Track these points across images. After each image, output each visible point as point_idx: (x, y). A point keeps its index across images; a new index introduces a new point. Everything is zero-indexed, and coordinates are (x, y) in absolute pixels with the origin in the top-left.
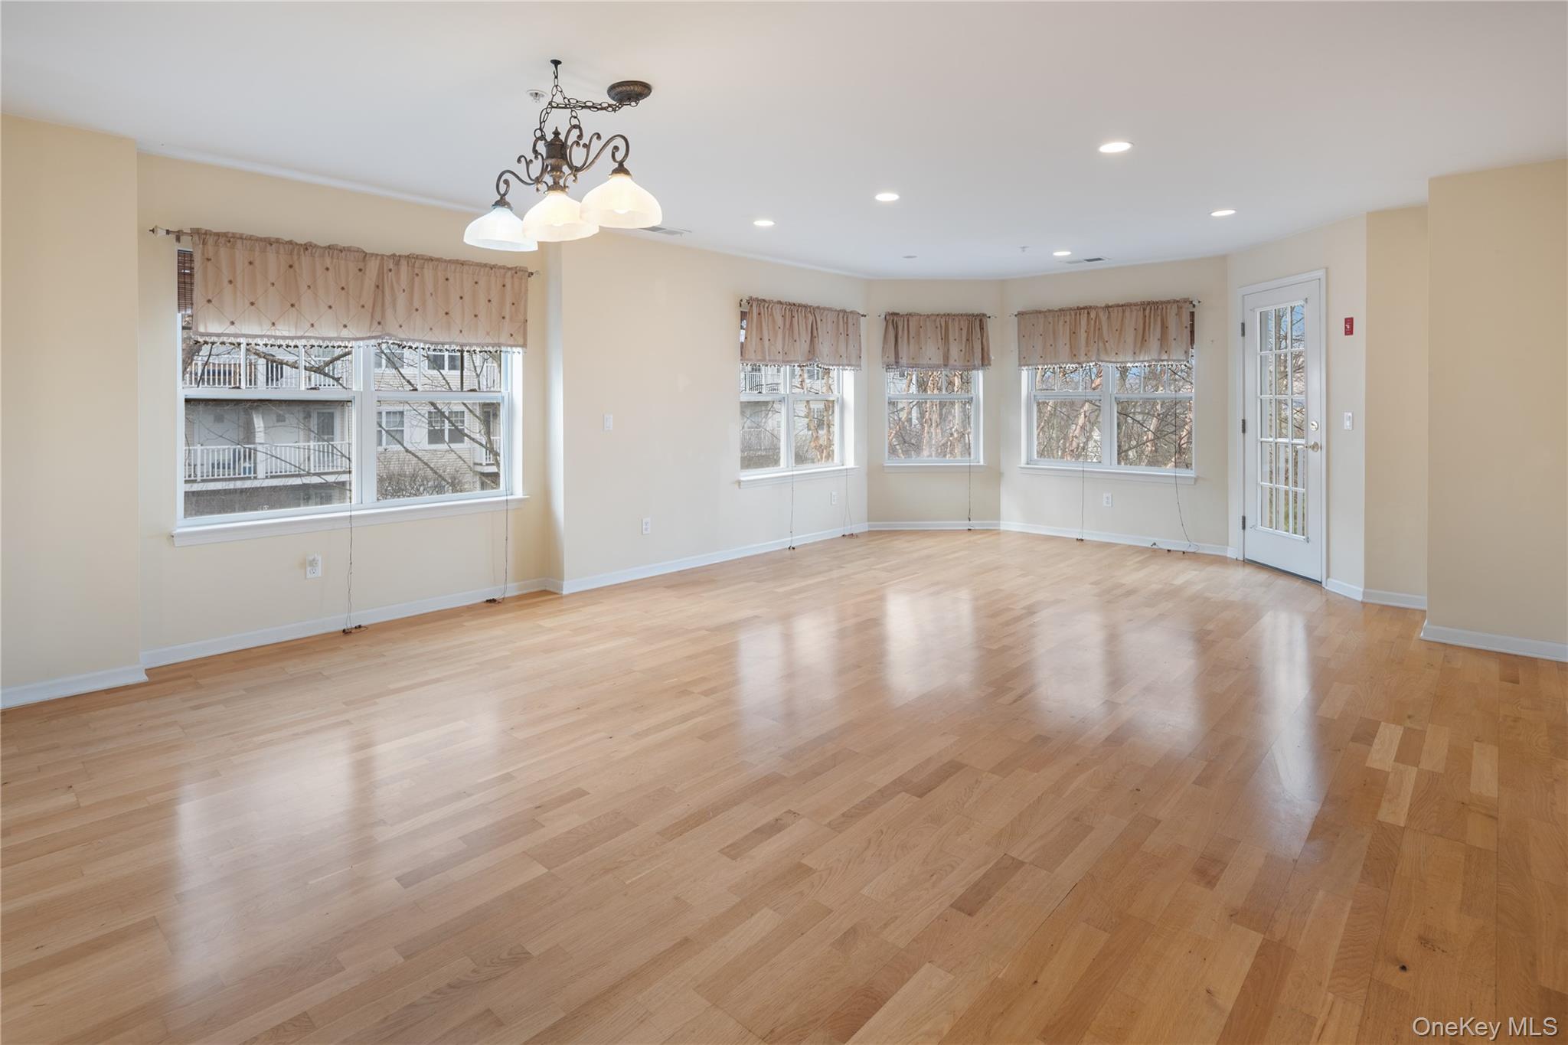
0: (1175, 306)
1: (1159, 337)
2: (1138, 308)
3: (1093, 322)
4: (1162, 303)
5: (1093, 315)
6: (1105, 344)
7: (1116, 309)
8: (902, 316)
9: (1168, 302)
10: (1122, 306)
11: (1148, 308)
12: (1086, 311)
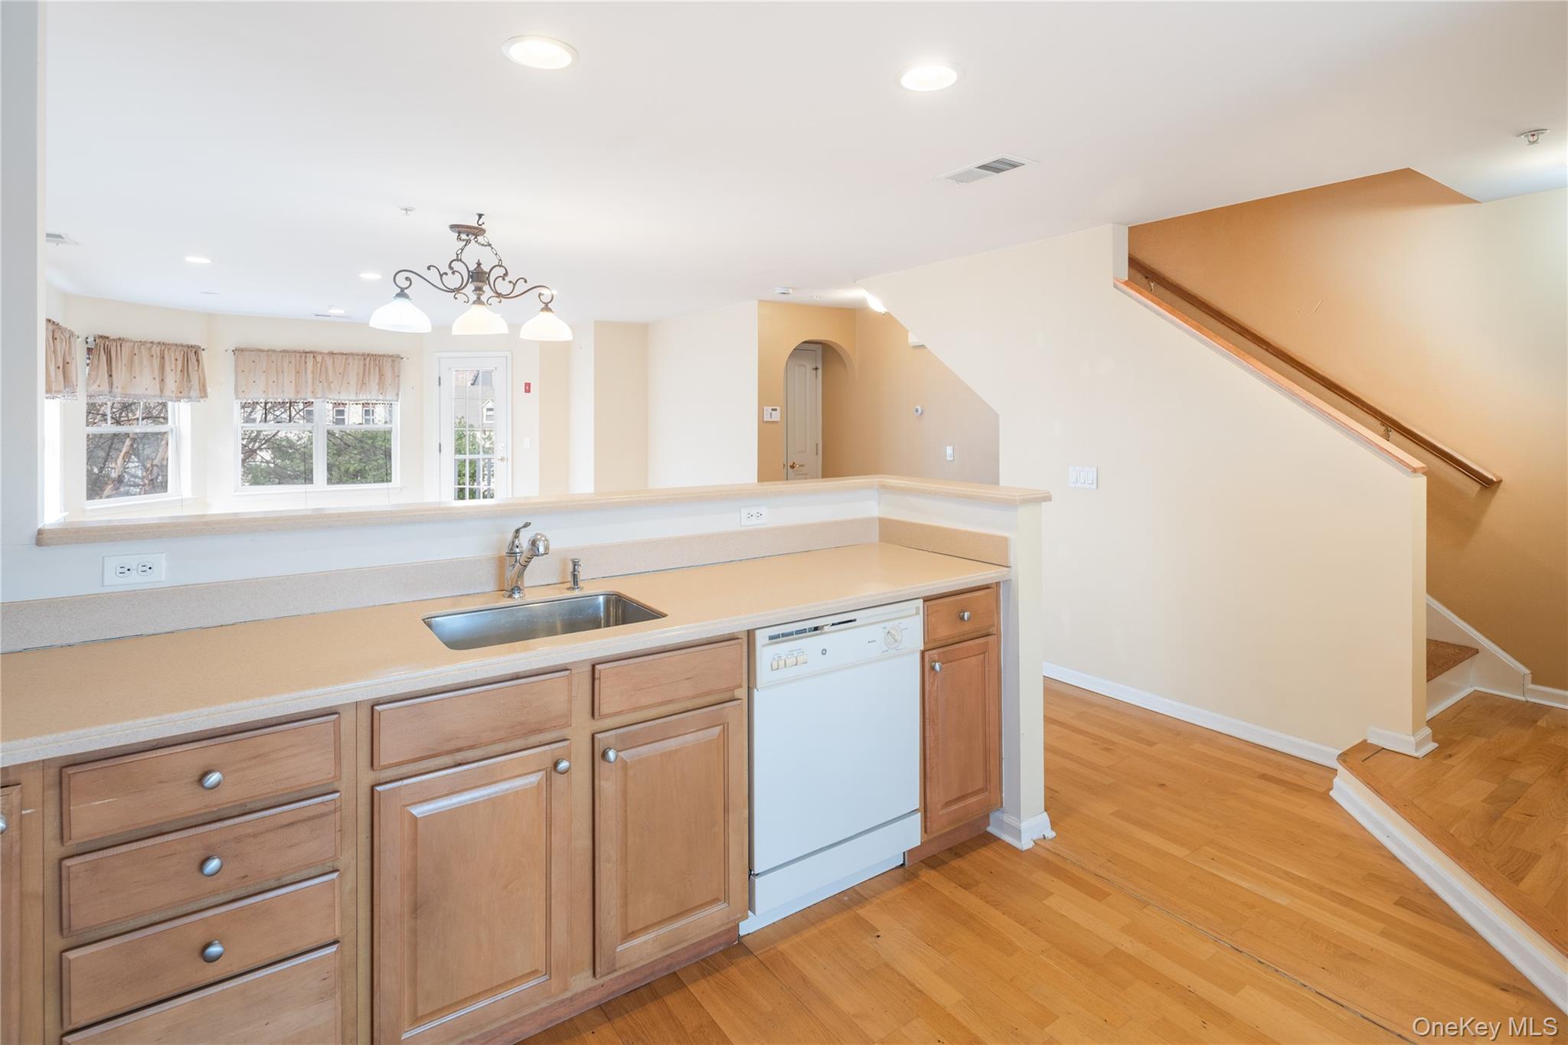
0: (390, 359)
1: (377, 381)
2: (360, 358)
3: (319, 365)
4: (380, 356)
5: (319, 358)
6: (329, 384)
7: (340, 356)
8: (114, 340)
9: (384, 356)
10: (346, 354)
11: (368, 358)
12: (312, 355)
